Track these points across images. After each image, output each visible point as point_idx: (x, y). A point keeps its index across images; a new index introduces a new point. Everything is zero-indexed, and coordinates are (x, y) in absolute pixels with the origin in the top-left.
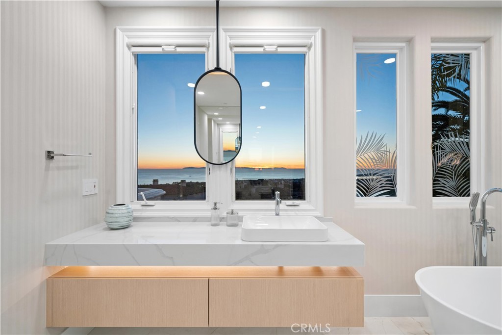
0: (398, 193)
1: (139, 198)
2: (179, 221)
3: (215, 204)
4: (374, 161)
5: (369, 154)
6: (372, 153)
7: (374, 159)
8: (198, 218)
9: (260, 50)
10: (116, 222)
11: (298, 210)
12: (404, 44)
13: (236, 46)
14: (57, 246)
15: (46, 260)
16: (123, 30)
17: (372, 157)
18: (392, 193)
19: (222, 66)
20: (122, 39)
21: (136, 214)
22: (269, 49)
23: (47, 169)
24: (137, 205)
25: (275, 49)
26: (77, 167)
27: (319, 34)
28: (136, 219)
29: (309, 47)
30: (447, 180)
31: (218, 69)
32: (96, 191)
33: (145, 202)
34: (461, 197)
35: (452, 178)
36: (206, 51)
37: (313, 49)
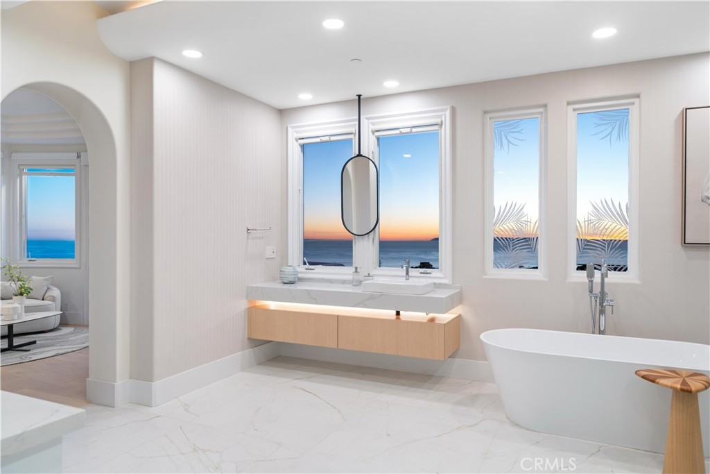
0: (540, 266)
1: (305, 264)
3: (356, 268)
4: (513, 231)
5: (508, 224)
6: (511, 223)
7: (514, 229)
9: (398, 132)
11: (429, 278)
13: (378, 131)
14: (252, 287)
15: (247, 296)
16: (293, 128)
17: (511, 228)
19: (363, 152)
20: (292, 134)
21: (300, 275)
22: (405, 131)
23: (248, 238)
24: (302, 268)
25: (409, 131)
26: (262, 238)
27: (448, 113)
28: (300, 280)
29: (440, 125)
30: (599, 252)
31: (359, 155)
32: (274, 256)
33: (307, 266)
34: (616, 272)
35: (605, 251)
37: (443, 127)
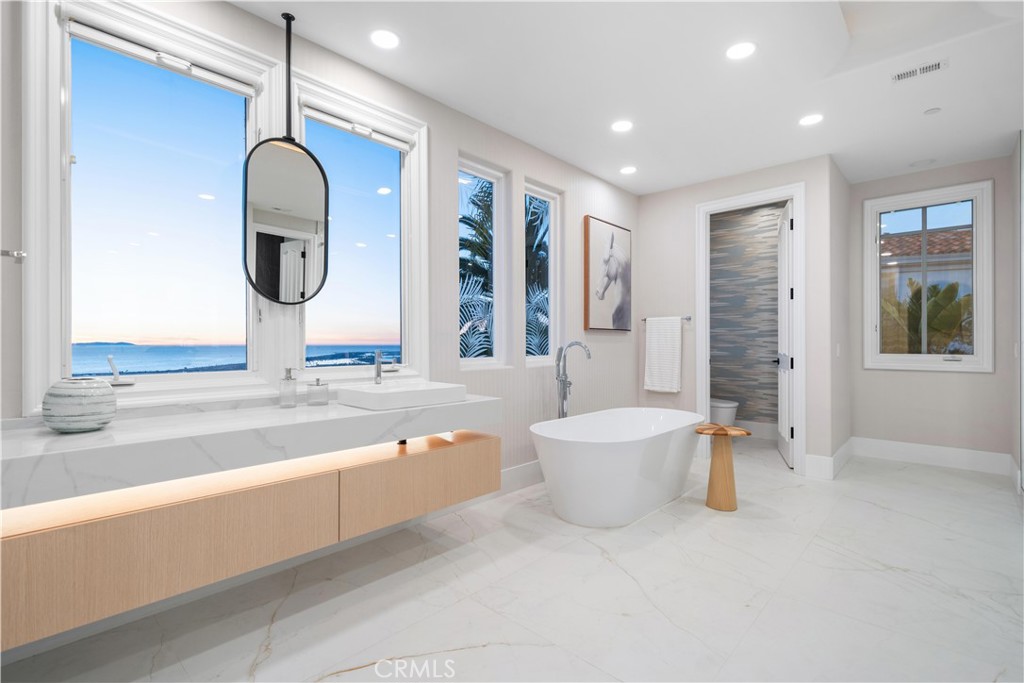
0: (495, 352)
2: (202, 411)
3: (289, 371)
8: (243, 401)
9: (348, 126)
10: (93, 414)
11: (399, 377)
12: (501, 175)
13: (309, 107)
18: (488, 353)
19: (295, 135)
22: (359, 129)
25: (368, 133)
27: (424, 131)
29: (412, 146)
31: (289, 139)
33: (114, 377)
36: (253, 95)
37: (416, 149)
